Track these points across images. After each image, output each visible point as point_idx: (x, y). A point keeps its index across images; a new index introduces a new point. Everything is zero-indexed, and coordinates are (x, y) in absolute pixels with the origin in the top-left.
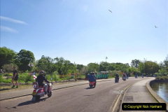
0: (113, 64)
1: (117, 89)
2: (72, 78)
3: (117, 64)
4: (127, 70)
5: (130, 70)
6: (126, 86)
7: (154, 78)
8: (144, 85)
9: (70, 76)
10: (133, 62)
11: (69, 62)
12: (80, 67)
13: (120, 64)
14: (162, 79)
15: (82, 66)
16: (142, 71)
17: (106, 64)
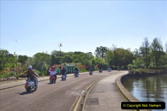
0: (70, 54)
1: (77, 88)
2: (12, 75)
3: (76, 53)
4: (90, 62)
5: (93, 62)
6: (89, 85)
7: (126, 72)
8: (114, 82)
9: (9, 73)
10: (98, 50)
11: (7, 52)
12: (23, 59)
13: (79, 53)
14: (137, 73)
15: (25, 58)
16: (111, 63)
17: (60, 54)
